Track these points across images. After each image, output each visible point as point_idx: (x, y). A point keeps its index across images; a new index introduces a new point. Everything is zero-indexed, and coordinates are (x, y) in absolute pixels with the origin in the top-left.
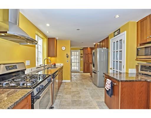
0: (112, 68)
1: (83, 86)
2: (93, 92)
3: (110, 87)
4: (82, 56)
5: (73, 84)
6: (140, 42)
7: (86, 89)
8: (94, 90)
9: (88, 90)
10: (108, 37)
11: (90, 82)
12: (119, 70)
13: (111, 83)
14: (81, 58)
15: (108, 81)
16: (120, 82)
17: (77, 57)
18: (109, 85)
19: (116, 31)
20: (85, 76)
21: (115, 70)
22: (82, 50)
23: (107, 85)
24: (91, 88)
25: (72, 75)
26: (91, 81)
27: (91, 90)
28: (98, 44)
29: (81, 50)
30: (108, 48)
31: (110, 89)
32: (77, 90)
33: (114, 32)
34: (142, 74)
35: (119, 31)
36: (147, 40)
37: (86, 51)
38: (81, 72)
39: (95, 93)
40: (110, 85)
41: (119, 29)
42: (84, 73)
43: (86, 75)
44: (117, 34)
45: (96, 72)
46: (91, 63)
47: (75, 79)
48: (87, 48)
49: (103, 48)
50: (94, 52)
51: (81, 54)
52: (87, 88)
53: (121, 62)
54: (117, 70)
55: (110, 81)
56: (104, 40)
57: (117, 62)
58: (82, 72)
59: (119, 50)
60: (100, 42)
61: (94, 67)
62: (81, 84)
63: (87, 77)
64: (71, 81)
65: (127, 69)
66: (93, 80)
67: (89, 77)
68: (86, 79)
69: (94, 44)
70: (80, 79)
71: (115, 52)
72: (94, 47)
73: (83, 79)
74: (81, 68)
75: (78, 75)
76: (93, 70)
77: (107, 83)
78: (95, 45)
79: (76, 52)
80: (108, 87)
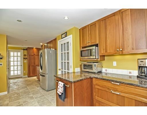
0: (61, 69)
1: (29, 94)
2: (41, 99)
3: (63, 90)
4: (26, 57)
5: (13, 96)
6: (82, 46)
7: (32, 98)
8: (43, 96)
9: (36, 98)
10: (56, 39)
11: (38, 87)
12: (67, 70)
13: (63, 86)
14: (25, 60)
15: (60, 84)
16: (73, 84)
17: (19, 59)
18: (61, 89)
19: (63, 34)
20: (30, 81)
21: (64, 70)
22: (26, 51)
23: (59, 89)
24: (39, 95)
25: (11, 82)
26: (39, 85)
27: (40, 97)
28: (46, 44)
29: (24, 50)
30: (56, 49)
31: (63, 92)
32: (19, 103)
33: (62, 35)
34: (85, 72)
35: (66, 34)
36: (87, 44)
37: (31, 51)
38: (25, 76)
39: (45, 99)
40: (63, 88)
41: (66, 33)
42: (29, 77)
43: (32, 80)
44: (64, 36)
45: (44, 75)
46: (38, 65)
47: (16, 87)
48: (32, 48)
49: (52, 49)
50: (41, 53)
51: (25, 55)
52: (34, 96)
53: (68, 63)
54: (65, 71)
55: (63, 84)
56: (52, 41)
57: (65, 62)
58: (27, 76)
59: (66, 52)
60: (48, 43)
61: (42, 70)
62: (25, 93)
63: (33, 82)
64: (8, 92)
65: (74, 69)
66: (41, 84)
67: (36, 81)
68: (32, 84)
69: (41, 44)
70: (24, 86)
71: (63, 53)
72: (40, 47)
73: (28, 85)
74: (25, 72)
75: (21, 82)
76: (41, 73)
77: (59, 87)
78: (42, 46)
79: (17, 52)
80: (61, 91)
